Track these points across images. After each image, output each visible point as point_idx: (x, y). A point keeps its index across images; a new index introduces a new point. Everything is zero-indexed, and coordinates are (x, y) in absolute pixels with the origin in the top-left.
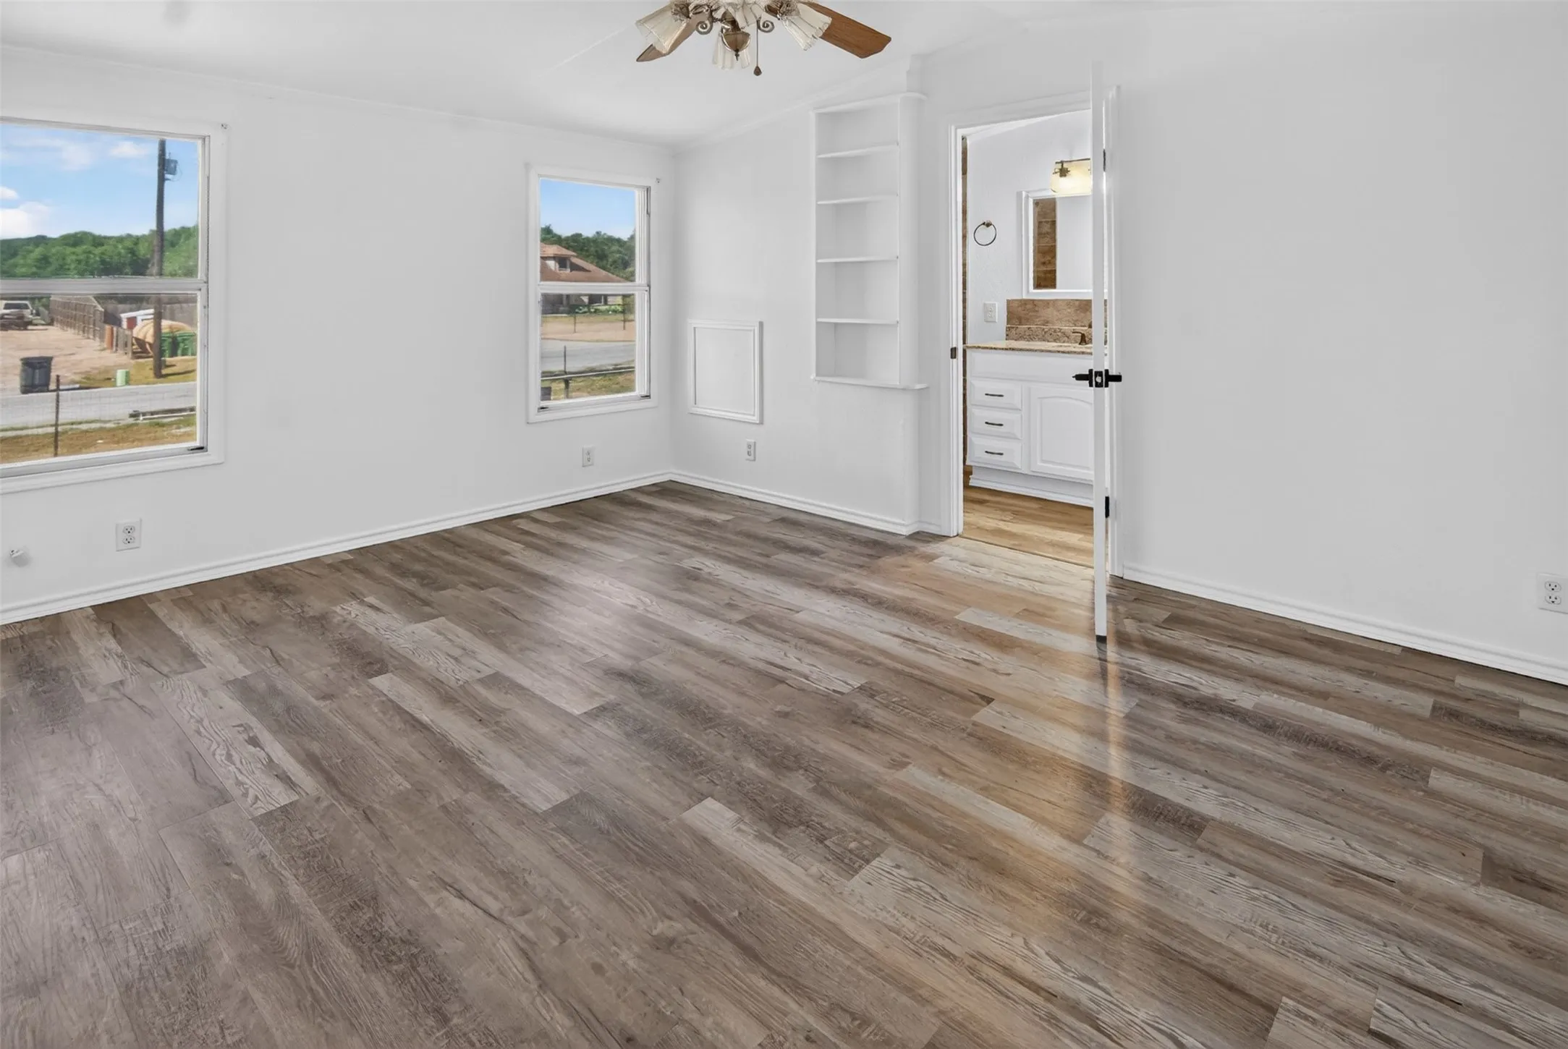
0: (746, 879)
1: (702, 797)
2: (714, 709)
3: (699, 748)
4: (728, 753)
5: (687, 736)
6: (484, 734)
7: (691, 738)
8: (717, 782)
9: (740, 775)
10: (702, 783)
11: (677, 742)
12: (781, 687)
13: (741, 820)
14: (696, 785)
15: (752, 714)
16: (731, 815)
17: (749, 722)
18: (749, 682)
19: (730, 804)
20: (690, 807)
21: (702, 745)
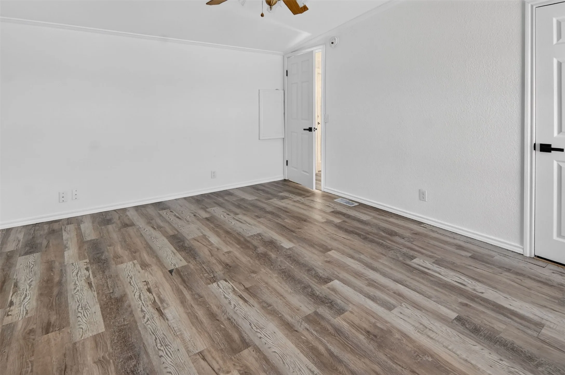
0: (282, 235)
1: (289, 249)
2: (281, 277)
3: (288, 262)
4: (279, 260)
5: (292, 267)
6: (369, 276)
7: (291, 266)
8: (284, 252)
9: (277, 253)
10: (289, 252)
11: (296, 265)
12: (248, 285)
13: (280, 243)
14: (291, 252)
15: (266, 273)
16: (282, 245)
17: (269, 270)
18: (261, 290)
19: (282, 247)
20: (293, 247)
21: (287, 263)
